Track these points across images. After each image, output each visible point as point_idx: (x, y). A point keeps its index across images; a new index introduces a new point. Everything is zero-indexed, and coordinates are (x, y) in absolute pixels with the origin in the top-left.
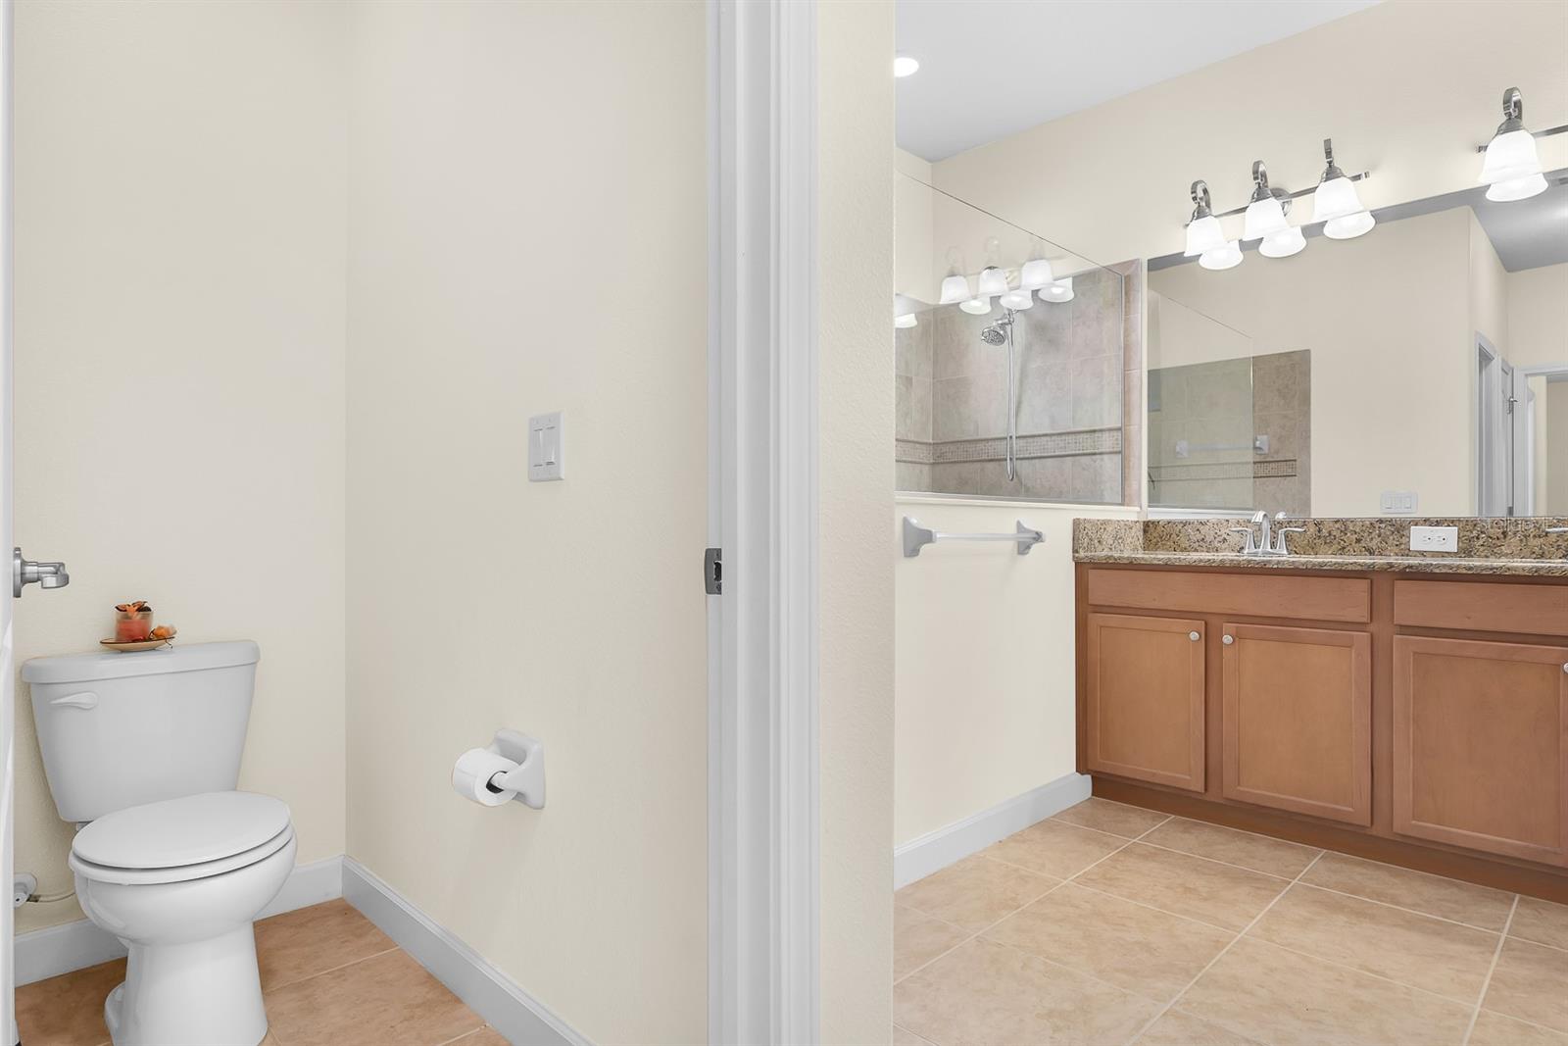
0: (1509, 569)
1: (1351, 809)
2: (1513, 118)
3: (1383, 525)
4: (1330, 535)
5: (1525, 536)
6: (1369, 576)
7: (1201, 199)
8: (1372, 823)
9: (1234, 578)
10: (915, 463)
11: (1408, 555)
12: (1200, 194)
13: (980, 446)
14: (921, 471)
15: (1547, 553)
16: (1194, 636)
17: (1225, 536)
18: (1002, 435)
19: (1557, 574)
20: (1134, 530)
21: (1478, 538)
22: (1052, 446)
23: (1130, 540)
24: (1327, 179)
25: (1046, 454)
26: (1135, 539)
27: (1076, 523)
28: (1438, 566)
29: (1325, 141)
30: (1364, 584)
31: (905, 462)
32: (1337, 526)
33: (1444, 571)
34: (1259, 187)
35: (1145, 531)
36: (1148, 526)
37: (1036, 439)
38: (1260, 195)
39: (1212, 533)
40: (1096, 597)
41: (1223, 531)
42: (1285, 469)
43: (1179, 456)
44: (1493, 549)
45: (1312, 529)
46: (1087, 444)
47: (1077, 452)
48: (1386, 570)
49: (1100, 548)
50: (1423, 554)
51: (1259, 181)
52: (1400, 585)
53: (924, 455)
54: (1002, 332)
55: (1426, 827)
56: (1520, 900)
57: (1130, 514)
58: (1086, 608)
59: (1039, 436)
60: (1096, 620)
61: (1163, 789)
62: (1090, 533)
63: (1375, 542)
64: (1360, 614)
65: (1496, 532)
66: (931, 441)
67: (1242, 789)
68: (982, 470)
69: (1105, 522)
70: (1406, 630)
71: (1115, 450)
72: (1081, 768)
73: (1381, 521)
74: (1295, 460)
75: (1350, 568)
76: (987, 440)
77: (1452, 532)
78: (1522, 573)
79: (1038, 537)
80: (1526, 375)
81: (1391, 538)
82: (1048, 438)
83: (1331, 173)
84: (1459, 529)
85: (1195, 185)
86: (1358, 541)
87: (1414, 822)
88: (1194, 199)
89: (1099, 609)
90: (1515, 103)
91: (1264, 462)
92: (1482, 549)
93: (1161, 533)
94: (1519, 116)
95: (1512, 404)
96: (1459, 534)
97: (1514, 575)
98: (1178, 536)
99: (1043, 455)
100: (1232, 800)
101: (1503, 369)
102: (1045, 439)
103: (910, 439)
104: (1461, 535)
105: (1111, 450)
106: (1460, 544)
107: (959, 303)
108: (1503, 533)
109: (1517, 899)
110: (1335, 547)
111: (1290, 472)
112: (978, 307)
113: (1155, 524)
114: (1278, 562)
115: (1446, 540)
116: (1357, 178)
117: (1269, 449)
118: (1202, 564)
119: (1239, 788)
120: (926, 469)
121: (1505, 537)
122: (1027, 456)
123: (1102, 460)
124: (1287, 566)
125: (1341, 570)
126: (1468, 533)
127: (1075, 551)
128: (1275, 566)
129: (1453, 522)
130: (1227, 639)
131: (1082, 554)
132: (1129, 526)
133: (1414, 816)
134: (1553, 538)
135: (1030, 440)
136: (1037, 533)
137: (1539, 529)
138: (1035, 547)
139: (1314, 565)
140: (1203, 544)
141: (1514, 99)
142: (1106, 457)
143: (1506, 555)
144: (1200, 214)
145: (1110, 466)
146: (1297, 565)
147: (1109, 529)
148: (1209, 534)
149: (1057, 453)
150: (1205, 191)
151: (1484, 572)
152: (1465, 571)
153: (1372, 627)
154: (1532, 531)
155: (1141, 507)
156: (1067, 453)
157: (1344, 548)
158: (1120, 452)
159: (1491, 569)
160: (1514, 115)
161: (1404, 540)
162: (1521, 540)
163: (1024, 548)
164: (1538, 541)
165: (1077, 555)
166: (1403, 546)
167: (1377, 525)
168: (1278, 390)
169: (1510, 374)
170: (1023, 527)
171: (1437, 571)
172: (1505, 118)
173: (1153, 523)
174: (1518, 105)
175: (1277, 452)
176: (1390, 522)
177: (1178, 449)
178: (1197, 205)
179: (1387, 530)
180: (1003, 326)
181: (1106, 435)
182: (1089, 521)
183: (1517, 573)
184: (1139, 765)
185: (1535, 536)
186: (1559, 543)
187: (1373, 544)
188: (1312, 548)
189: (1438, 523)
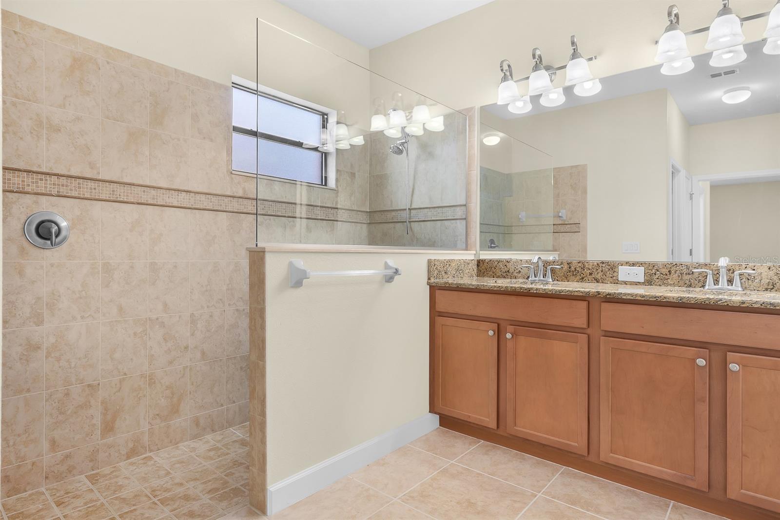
0: (665, 298)
1: (576, 444)
2: (674, 22)
3: (604, 265)
4: (576, 270)
5: (681, 274)
6: (587, 299)
7: (506, 71)
8: (588, 453)
9: (513, 298)
10: (357, 223)
11: (617, 283)
12: (505, 67)
13: (393, 213)
14: (361, 228)
15: (693, 284)
16: (491, 333)
17: (520, 269)
18: (404, 208)
19: (692, 302)
20: (471, 265)
21: (655, 274)
22: (430, 215)
23: (467, 271)
24: (572, 59)
25: (427, 219)
26: (471, 270)
27: (429, 261)
28: (625, 294)
29: (572, 36)
30: (584, 304)
31: (350, 222)
32: (579, 265)
33: (629, 297)
34: (537, 63)
35: (478, 266)
36: (479, 263)
37: (422, 210)
38: (536, 68)
39: (513, 268)
40: (440, 307)
41: (519, 266)
42: (574, 228)
43: (521, 220)
44: (664, 281)
45: (566, 267)
46: (449, 213)
47: (443, 218)
48: (596, 296)
49: (446, 276)
50: (625, 283)
51: (536, 60)
52: (604, 305)
53: (364, 218)
54: (401, 148)
55: (619, 459)
56: (674, 506)
57: (469, 256)
58: (435, 314)
59: (424, 208)
60: (440, 320)
61: (475, 426)
62: (439, 268)
63: (599, 275)
64: (581, 322)
65: (665, 271)
66: (368, 210)
67: (517, 428)
68: (394, 228)
69: (450, 261)
70: (609, 334)
71: (463, 217)
72: (432, 410)
73: (603, 263)
74: (580, 224)
75: (576, 294)
76: (397, 210)
77: (642, 269)
78: (672, 300)
79: (397, 272)
80: (699, 181)
81: (608, 273)
82: (428, 210)
83: (575, 55)
84: (645, 268)
85: (502, 62)
86: (591, 274)
87: (611, 454)
88: (502, 70)
89: (441, 314)
90: (675, 15)
91: (564, 224)
92: (657, 280)
93: (486, 267)
94: (678, 22)
95: (691, 195)
96: (645, 271)
97: (668, 302)
98: (495, 268)
99: (425, 219)
100: (511, 435)
101: (686, 177)
102: (426, 210)
103: (353, 209)
104: (646, 272)
105: (461, 217)
106: (646, 278)
107: (383, 131)
108: (669, 271)
109: (671, 504)
110: (579, 277)
111: (577, 230)
112: (394, 133)
113: (483, 261)
114: (537, 289)
115: (639, 274)
116: (591, 59)
117: (567, 218)
118: (495, 289)
119: (515, 428)
120: (365, 226)
121: (670, 274)
122: (417, 220)
123: (456, 223)
124: (541, 292)
125: (571, 295)
126: (650, 271)
127: (429, 279)
128: (535, 292)
129: (642, 264)
130: (509, 336)
131: (432, 280)
132: (468, 263)
133: (611, 451)
134: (696, 275)
135: (419, 211)
136: (396, 269)
137: (689, 269)
138: (397, 277)
139: (556, 291)
140: (506, 274)
141: (675, 12)
142: (458, 221)
143: (671, 285)
144: (505, 79)
145: (460, 226)
146: (547, 291)
147: (453, 265)
148: (512, 268)
149: (433, 219)
150: (509, 66)
151: (651, 299)
152: (640, 298)
153: (589, 331)
154: (685, 271)
155: (476, 251)
156: (437, 219)
157: (583, 278)
158: (465, 219)
159: (655, 297)
160: (674, 21)
161: (615, 274)
162: (679, 276)
163: (389, 279)
164: (688, 277)
165: (429, 281)
166: (615, 278)
167: (601, 265)
168: (571, 185)
169: (691, 179)
170: (389, 266)
171: (624, 297)
172: (669, 23)
173: (482, 261)
174: (677, 16)
175: (571, 219)
176: (608, 263)
177: (520, 216)
178: (503, 74)
179: (606, 268)
180: (403, 144)
181: (458, 209)
182: (438, 260)
183: (670, 300)
184: (461, 411)
185: (686, 274)
186: (700, 278)
187: (599, 276)
188: (566, 278)
189: (633, 265)
